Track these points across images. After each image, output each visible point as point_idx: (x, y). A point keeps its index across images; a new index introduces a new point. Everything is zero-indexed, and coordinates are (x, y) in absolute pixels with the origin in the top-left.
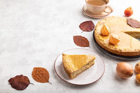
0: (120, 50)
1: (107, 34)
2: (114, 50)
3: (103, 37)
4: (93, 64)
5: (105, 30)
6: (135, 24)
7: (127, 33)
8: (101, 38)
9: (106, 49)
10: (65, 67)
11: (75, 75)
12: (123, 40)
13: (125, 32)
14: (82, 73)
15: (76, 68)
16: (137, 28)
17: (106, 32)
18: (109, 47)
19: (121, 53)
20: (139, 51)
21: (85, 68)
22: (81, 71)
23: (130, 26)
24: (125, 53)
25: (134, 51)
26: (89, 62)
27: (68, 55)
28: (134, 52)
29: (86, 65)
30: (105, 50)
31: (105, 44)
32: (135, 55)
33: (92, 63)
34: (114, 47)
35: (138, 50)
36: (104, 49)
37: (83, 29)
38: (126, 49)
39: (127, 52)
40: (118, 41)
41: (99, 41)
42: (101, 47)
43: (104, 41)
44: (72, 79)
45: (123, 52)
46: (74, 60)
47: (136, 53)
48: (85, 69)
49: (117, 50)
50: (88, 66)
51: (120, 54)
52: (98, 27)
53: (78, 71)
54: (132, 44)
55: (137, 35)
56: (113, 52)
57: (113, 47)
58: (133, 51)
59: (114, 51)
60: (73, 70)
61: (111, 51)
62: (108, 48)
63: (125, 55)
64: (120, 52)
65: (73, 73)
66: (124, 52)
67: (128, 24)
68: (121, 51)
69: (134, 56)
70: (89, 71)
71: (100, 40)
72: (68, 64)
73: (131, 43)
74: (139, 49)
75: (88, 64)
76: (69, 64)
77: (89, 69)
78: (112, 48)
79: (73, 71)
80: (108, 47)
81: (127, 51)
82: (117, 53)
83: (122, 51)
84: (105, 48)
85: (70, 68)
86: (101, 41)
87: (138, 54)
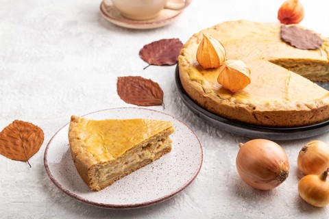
0: (250, 105)
1: (213, 64)
2: (234, 106)
3: (204, 72)
4: (167, 150)
5: (207, 50)
6: (304, 40)
7: (277, 62)
8: (196, 74)
9: (209, 106)
10: (74, 151)
11: (104, 178)
12: (263, 81)
13: (273, 59)
14: (130, 176)
15: (108, 154)
16: (309, 49)
17: (212, 56)
18: (217, 100)
19: (254, 114)
20: (309, 110)
21: (138, 160)
22: (124, 166)
23: (289, 43)
24: (266, 114)
25: (296, 109)
26: (150, 140)
27: (89, 121)
28: (294, 112)
29: (143, 148)
30: (209, 108)
31: (207, 91)
32: (298, 121)
33: (161, 143)
34: (233, 99)
35: (308, 107)
36: (205, 108)
37: (150, 61)
38: (270, 103)
39: (273, 112)
40: (247, 81)
41: (190, 82)
42: (196, 102)
43: (206, 82)
44: (95, 190)
45: (259, 113)
46: (105, 134)
47: (302, 113)
48: (140, 163)
49: (242, 106)
50: (148, 154)
51: (254, 121)
52: (189, 47)
53: (112, 163)
54: (289, 90)
56: (230, 114)
57: (229, 99)
58: (290, 109)
59: (233, 109)
60: (97, 160)
61: (224, 112)
62: (215, 102)
63: (266, 122)
64: (250, 111)
65: (97, 170)
66: (264, 113)
67: (283, 40)
68: (254, 108)
69: (295, 126)
70: (151, 169)
71: (193, 80)
72: (83, 143)
73: (286, 89)
74: (309, 104)
75: (149, 145)
76: (85, 145)
77: (155, 163)
78: (225, 103)
79: (95, 163)
80: (214, 99)
81: (273, 107)
82: (244, 118)
83: (257, 109)
84: (206, 102)
85: (87, 155)
86: (194, 83)
87: (307, 119)
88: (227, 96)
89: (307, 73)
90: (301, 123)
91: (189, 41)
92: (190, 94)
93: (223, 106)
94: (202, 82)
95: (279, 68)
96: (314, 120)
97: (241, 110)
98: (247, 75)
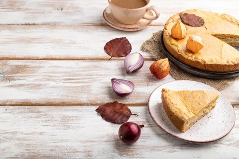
0: (203, 60)
2: (194, 60)
7: (215, 36)
8: (174, 41)
12: (209, 47)
13: (214, 34)
18: (186, 56)
19: (205, 65)
20: (233, 64)
21: (203, 114)
24: (211, 66)
25: (226, 63)
27: (172, 92)
28: (225, 65)
30: (180, 60)
31: (180, 51)
32: (227, 69)
34: (194, 56)
38: (213, 60)
39: (214, 65)
40: (201, 47)
41: (171, 45)
42: (173, 56)
43: (179, 46)
45: (207, 65)
47: (229, 66)
49: (199, 60)
51: (204, 68)
52: (169, 25)
53: (194, 117)
54: (223, 53)
55: (233, 41)
56: (192, 64)
57: (192, 56)
58: (223, 64)
59: (193, 62)
61: (189, 63)
62: (184, 58)
63: (210, 69)
64: (203, 63)
66: (209, 65)
68: (205, 62)
69: (225, 72)
71: (172, 44)
73: (221, 52)
74: (233, 61)
78: (190, 58)
80: (183, 56)
81: (214, 62)
82: (199, 67)
83: (206, 63)
84: (179, 57)
86: (173, 46)
87: (231, 69)
88: (190, 55)
89: (231, 42)
90: (228, 71)
91: (168, 21)
92: (170, 51)
93: (188, 60)
94: (177, 46)
95: (217, 39)
96: (235, 69)
97: (198, 63)
98: (202, 44)
